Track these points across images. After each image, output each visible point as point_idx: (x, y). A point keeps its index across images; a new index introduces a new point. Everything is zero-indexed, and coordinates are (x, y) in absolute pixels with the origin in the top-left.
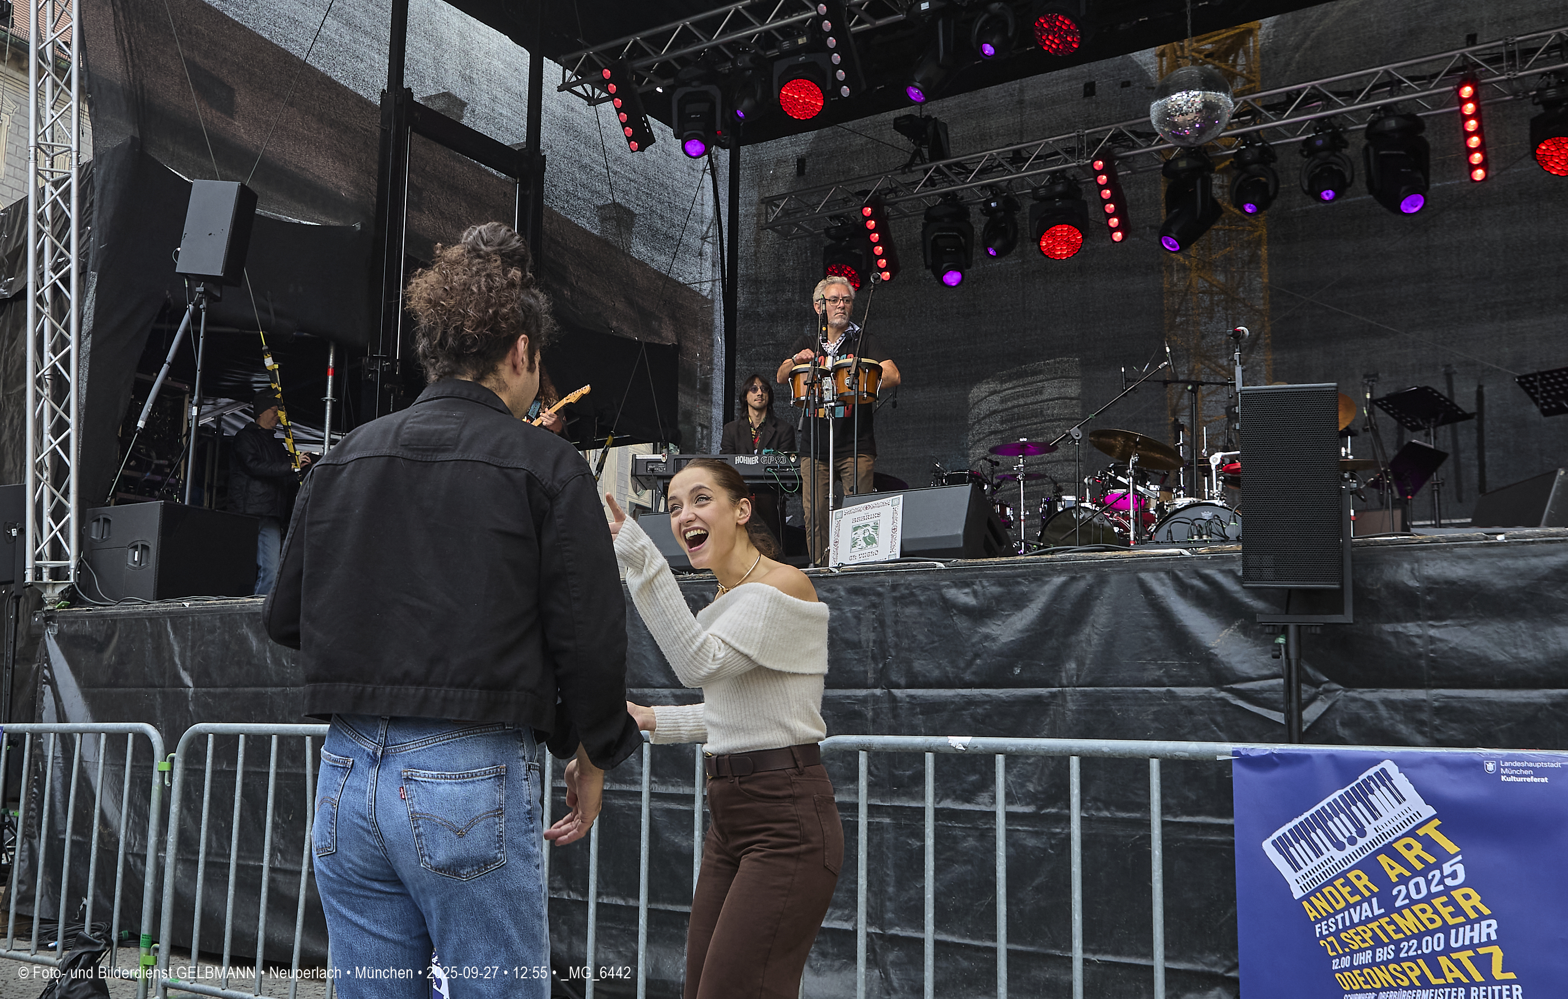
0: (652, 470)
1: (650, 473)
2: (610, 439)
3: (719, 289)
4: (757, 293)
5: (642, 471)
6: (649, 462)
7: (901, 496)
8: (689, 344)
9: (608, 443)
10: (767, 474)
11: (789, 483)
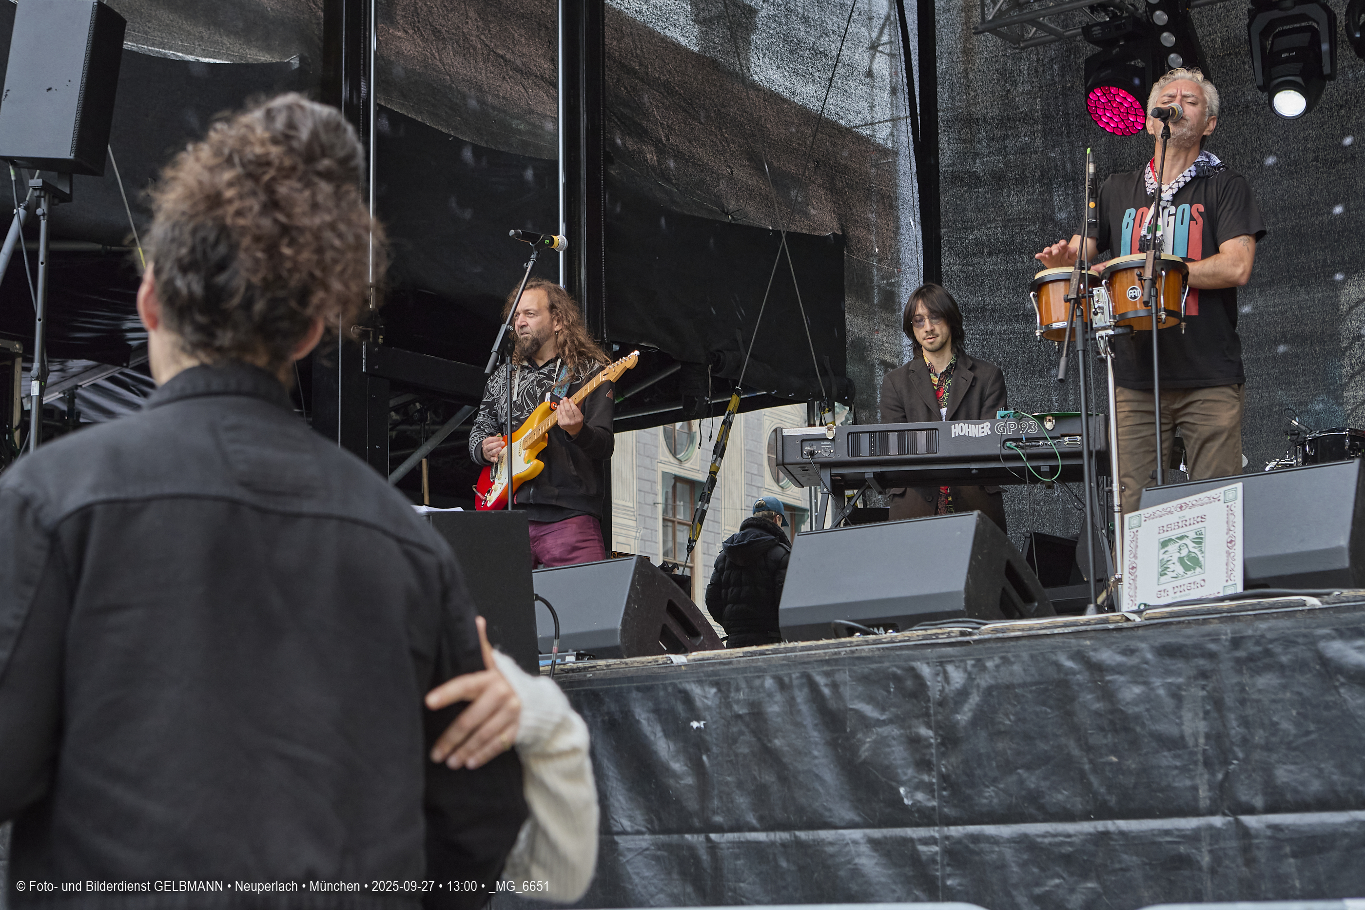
0: (812, 454)
1: (807, 459)
2: (734, 401)
3: (905, 136)
4: (971, 141)
5: (793, 456)
6: (805, 440)
7: (1239, 486)
8: (861, 233)
9: (731, 407)
10: (1006, 452)
11: (1045, 466)
